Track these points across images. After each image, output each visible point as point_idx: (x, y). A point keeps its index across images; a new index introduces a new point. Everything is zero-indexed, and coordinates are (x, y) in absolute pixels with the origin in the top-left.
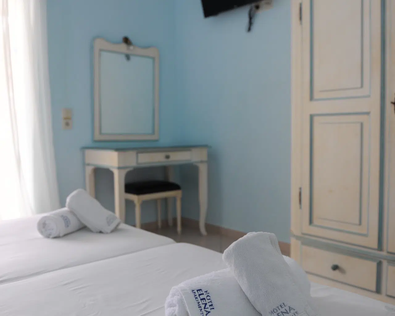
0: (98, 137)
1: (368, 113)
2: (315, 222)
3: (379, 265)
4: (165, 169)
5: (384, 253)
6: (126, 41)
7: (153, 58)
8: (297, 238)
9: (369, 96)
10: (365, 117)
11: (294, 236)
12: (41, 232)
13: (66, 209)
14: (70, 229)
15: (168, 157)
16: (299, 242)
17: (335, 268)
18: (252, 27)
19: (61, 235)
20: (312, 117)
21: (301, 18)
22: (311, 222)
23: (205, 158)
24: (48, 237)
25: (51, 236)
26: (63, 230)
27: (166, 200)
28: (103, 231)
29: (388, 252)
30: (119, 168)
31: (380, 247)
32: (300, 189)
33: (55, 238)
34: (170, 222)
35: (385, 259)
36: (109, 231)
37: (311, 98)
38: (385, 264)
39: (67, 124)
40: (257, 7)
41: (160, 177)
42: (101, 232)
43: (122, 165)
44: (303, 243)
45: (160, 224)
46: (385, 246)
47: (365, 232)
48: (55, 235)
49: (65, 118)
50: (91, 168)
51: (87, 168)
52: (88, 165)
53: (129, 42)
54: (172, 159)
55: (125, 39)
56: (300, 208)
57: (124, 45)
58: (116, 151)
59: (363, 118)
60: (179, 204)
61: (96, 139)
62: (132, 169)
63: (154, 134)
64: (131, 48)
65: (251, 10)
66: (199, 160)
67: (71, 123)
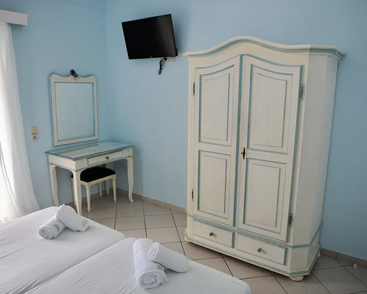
0: (56, 143)
1: (230, 155)
2: (201, 209)
3: (234, 234)
5: (236, 228)
7: (93, 84)
8: (191, 216)
9: (231, 146)
11: (189, 215)
15: (107, 158)
16: (192, 219)
17: (212, 234)
18: (162, 71)
20: (199, 151)
21: (194, 92)
22: (198, 209)
23: (131, 154)
24: (47, 238)
29: (238, 228)
30: (76, 171)
31: (234, 225)
32: (193, 190)
33: (52, 239)
34: (108, 192)
35: (237, 231)
37: (199, 141)
38: (236, 234)
39: (35, 138)
40: (166, 59)
42: (79, 231)
43: (78, 168)
44: (194, 220)
45: (101, 194)
46: (237, 225)
47: (227, 217)
49: (33, 134)
50: (53, 166)
51: (50, 166)
52: (52, 164)
53: (75, 74)
54: (110, 159)
55: (72, 72)
56: (193, 200)
57: (72, 77)
58: (74, 160)
59: (227, 157)
60: (114, 183)
61: (55, 145)
62: (85, 169)
63: (95, 136)
64: (77, 79)
65: (161, 61)
66: (128, 156)
67: (37, 136)
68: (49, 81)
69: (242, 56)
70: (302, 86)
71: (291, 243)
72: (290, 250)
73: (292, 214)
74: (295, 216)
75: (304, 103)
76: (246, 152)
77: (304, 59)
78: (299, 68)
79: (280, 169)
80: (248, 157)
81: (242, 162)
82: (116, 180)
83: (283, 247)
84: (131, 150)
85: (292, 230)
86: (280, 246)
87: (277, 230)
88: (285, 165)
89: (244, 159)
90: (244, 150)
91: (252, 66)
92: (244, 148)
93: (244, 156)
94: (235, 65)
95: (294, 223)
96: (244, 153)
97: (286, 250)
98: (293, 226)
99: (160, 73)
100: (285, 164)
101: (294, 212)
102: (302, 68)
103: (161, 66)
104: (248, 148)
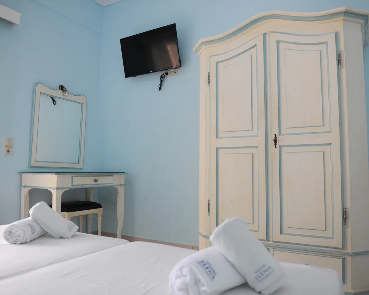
0: (33, 164)
1: (257, 147)
4: (86, 190)
5: (271, 243)
6: (62, 88)
7: (82, 104)
9: (257, 136)
10: (255, 149)
12: (8, 240)
13: (30, 218)
14: (35, 236)
15: (96, 181)
19: (28, 241)
20: (217, 149)
21: (209, 83)
22: (217, 225)
24: (15, 243)
25: (18, 243)
26: (29, 236)
27: (86, 216)
28: (64, 236)
29: (273, 242)
30: (57, 189)
31: (268, 238)
32: (209, 201)
33: (21, 244)
35: (271, 247)
36: (70, 236)
37: (217, 137)
38: (271, 250)
39: (8, 151)
40: (167, 74)
41: (82, 198)
42: (62, 238)
43: (60, 186)
46: (271, 239)
47: (258, 229)
48: (23, 241)
49: (7, 147)
50: (27, 189)
51: (23, 189)
52: (25, 187)
53: (64, 89)
54: (99, 182)
55: (60, 87)
56: (209, 215)
57: (60, 91)
58: (56, 174)
59: (254, 150)
60: (100, 219)
61: (32, 165)
62: (68, 189)
63: (80, 163)
64: (66, 94)
65: (162, 76)
66: (119, 184)
67: (11, 151)
68: (34, 91)
69: (265, 34)
70: (339, 52)
71: (349, 250)
72: (349, 259)
73: (346, 209)
74: (350, 210)
75: (344, 71)
76: (277, 139)
77: (338, 25)
78: (334, 34)
79: (324, 153)
80: (281, 144)
81: (274, 152)
82: (102, 216)
83: (339, 257)
84: (123, 177)
85: (349, 230)
86: (335, 256)
87: (328, 234)
88: (330, 146)
89: (276, 148)
90: (276, 137)
91: (278, 42)
92: (275, 135)
93: (275, 145)
94: (257, 45)
95: (349, 221)
96: (275, 141)
97: (344, 260)
98: (350, 225)
99: (160, 89)
100: (330, 144)
101: (348, 206)
102: (337, 35)
103: (161, 81)
104: (280, 134)
